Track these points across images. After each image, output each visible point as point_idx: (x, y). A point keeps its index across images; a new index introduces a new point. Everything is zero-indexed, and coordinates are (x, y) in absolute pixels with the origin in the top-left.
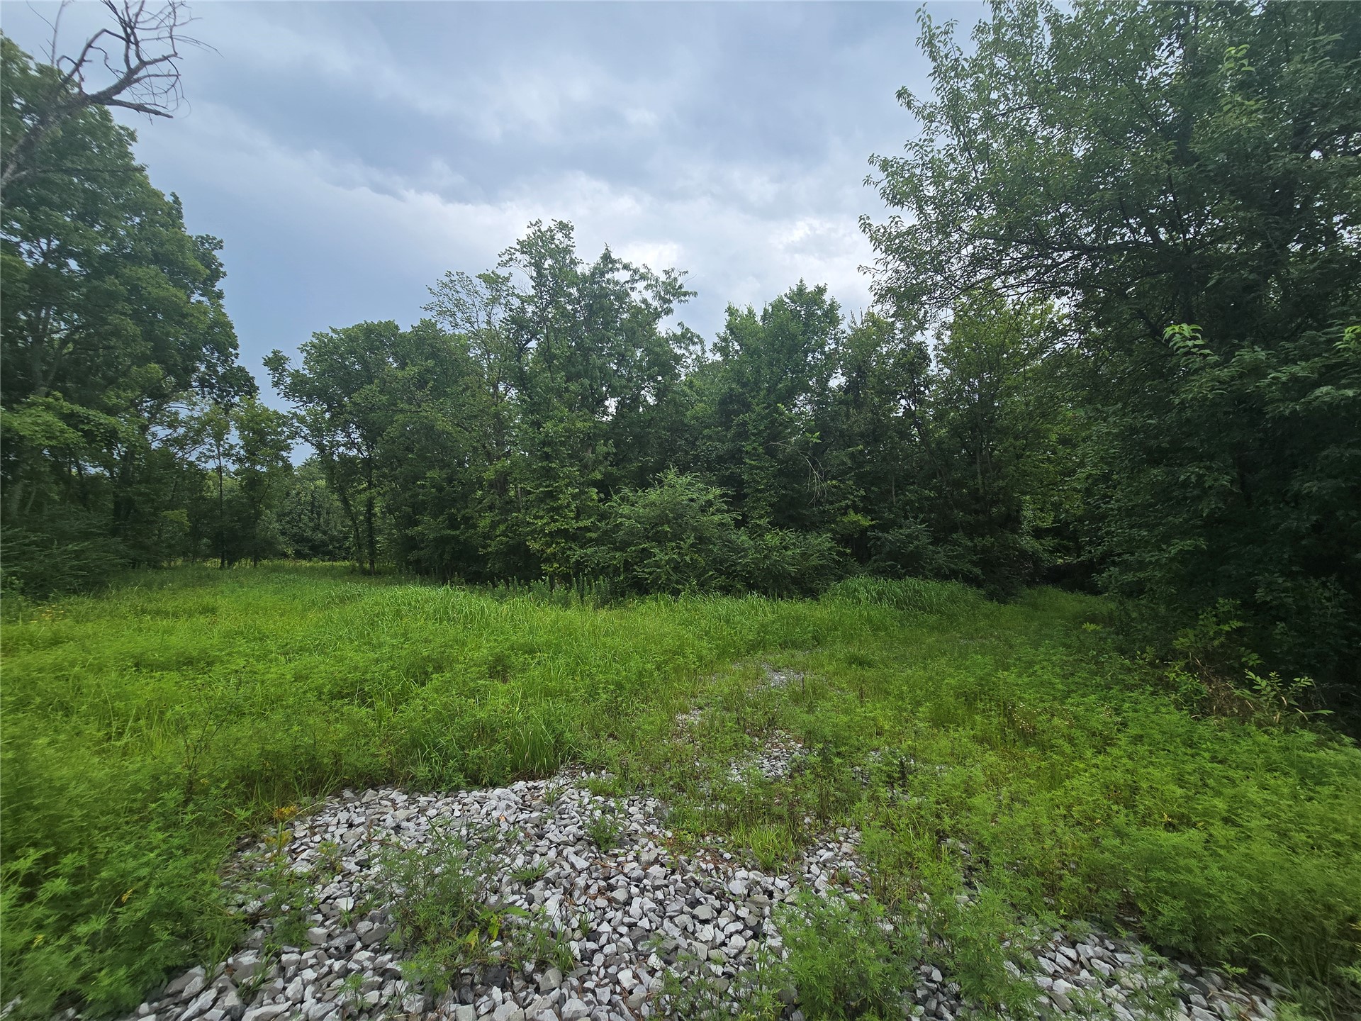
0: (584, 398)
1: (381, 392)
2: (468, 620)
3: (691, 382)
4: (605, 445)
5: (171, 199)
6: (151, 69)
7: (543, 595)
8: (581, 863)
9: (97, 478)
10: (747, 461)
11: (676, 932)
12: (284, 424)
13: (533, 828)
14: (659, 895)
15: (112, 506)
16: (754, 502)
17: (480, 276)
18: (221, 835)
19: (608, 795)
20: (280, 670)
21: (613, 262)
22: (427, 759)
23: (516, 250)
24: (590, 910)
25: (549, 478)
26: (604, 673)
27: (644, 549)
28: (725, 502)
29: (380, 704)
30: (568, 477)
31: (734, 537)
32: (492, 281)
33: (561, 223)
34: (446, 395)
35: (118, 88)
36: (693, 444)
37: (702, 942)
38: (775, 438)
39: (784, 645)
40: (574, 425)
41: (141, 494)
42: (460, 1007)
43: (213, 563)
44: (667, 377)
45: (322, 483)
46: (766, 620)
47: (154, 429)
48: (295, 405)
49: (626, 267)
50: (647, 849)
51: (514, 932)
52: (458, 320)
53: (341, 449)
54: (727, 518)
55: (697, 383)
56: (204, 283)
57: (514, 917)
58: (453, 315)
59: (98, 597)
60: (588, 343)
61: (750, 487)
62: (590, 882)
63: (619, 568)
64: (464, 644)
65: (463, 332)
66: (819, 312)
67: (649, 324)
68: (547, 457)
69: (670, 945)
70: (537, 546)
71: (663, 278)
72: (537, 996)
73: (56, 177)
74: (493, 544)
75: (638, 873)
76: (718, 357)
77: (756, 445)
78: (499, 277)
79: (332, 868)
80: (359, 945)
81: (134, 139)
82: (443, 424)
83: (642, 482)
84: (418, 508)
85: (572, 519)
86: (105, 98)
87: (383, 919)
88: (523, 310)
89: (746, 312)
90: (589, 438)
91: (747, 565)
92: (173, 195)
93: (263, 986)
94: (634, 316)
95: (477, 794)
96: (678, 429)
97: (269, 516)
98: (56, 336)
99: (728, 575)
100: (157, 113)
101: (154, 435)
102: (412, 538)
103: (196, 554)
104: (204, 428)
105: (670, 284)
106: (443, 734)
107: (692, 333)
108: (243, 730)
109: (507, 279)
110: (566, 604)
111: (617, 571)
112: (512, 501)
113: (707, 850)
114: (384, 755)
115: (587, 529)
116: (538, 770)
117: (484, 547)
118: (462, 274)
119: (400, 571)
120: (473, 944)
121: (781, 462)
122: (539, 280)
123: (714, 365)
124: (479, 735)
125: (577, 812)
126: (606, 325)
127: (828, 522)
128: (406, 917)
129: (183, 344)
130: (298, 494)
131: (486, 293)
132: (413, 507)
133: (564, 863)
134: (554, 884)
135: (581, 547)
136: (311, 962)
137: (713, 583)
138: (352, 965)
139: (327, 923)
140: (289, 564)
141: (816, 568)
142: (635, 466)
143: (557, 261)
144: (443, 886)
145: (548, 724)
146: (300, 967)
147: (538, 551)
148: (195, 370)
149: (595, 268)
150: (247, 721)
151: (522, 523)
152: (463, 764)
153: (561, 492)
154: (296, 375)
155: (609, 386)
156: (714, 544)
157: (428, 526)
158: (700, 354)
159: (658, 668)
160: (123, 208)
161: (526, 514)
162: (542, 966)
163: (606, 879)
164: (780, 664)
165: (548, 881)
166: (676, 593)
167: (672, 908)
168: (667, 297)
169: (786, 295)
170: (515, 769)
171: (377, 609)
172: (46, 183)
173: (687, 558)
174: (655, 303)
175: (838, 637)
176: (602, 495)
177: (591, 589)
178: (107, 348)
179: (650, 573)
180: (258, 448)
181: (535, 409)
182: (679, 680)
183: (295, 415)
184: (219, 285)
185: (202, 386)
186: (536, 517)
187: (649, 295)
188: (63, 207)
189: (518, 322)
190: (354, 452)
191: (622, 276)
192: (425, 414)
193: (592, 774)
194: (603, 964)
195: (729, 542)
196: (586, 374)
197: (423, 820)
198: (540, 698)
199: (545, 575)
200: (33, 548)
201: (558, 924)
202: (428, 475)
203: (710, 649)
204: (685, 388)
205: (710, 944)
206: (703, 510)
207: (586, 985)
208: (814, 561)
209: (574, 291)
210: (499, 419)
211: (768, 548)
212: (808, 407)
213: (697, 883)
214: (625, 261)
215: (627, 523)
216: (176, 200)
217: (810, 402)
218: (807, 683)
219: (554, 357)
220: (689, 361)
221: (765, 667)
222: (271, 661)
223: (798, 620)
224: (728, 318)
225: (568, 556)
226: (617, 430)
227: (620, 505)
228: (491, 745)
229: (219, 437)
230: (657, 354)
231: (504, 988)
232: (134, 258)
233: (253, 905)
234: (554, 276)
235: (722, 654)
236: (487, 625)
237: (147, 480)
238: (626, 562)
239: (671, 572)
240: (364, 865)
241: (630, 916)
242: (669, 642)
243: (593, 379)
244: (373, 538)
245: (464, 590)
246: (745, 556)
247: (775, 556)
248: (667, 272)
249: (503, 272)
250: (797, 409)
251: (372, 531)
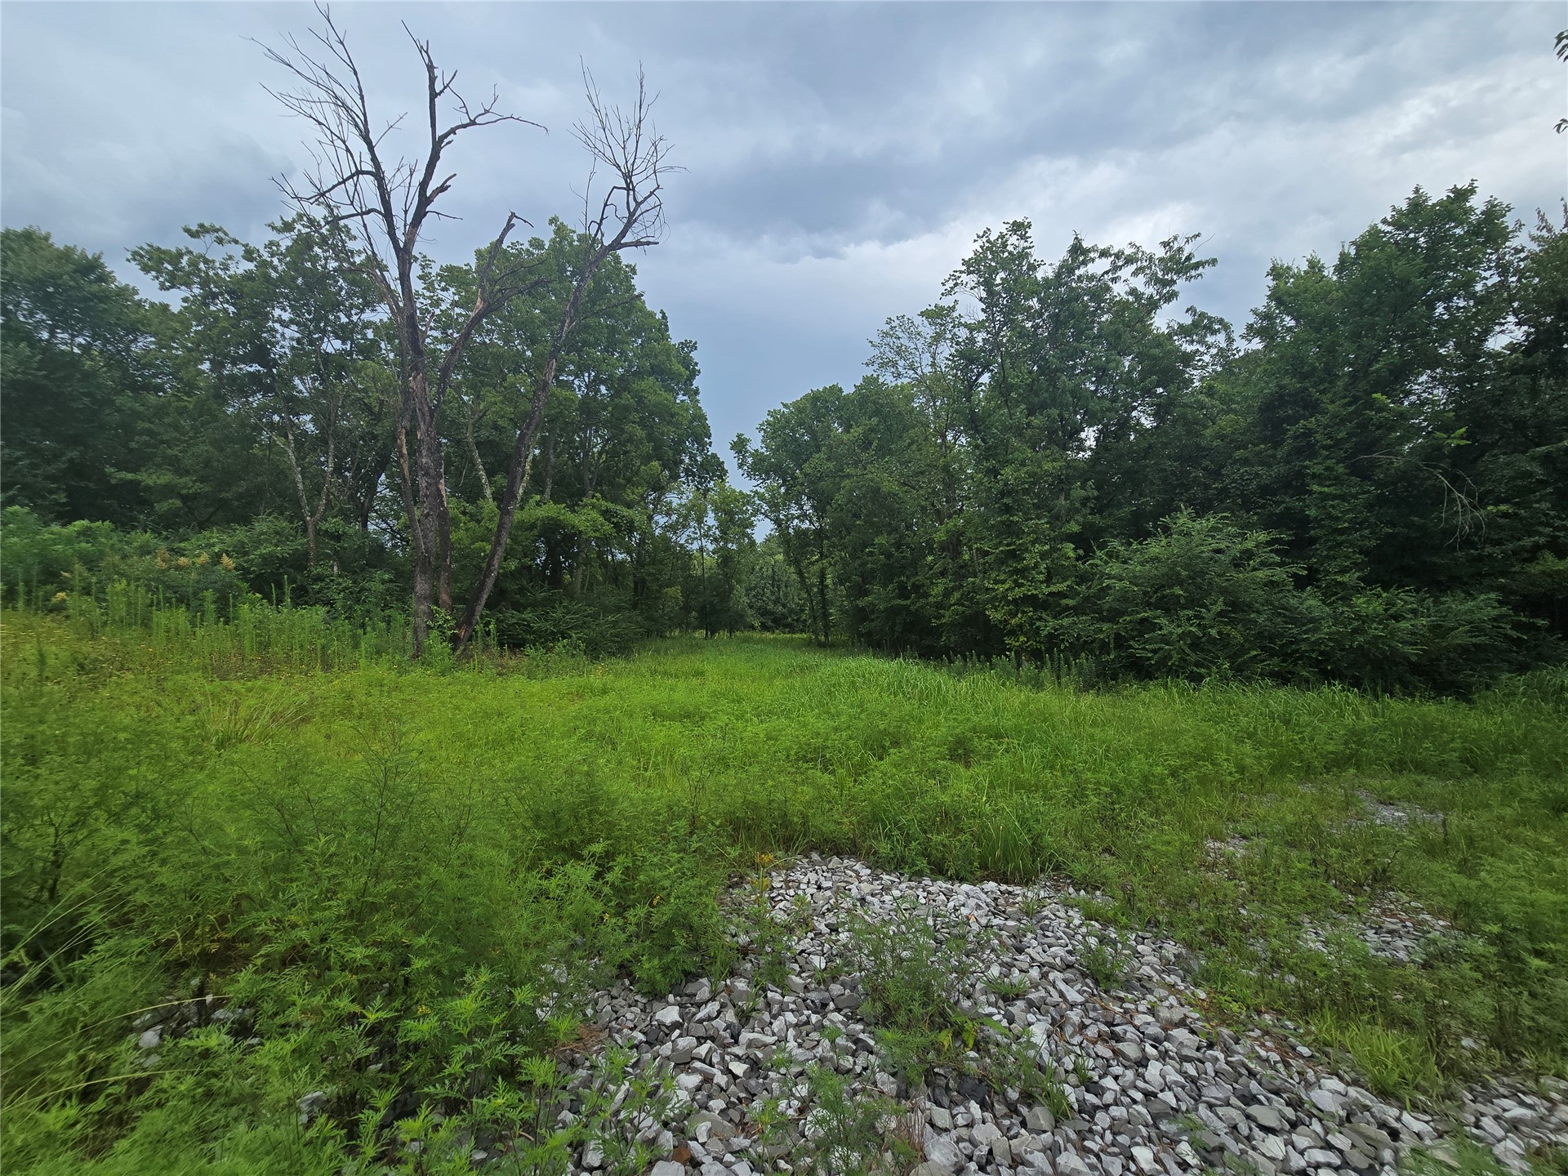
0: (1052, 432)
1: (828, 459)
2: (924, 696)
3: (1210, 388)
4: (1083, 487)
5: (659, 316)
6: (643, 207)
7: (1009, 674)
8: (1073, 995)
9: (623, 562)
10: (1315, 488)
11: (1222, 1127)
12: (748, 503)
13: (1009, 937)
14: (1191, 1069)
15: (632, 585)
16: (1330, 548)
17: (922, 314)
18: (717, 869)
19: (1107, 923)
20: (755, 729)
21: (1086, 252)
22: (889, 836)
23: (961, 272)
24: (1088, 1055)
25: (1010, 534)
26: (1095, 771)
27: (1143, 620)
28: (1276, 552)
29: (841, 771)
30: (1034, 532)
31: (1294, 602)
32: (936, 315)
33: (1015, 223)
34: (890, 452)
35: (623, 234)
36: (1217, 475)
37: (1264, 1155)
38: (1370, 447)
39: (1399, 767)
40: (1040, 467)
41: (650, 574)
42: (935, 1107)
43: (700, 634)
44: (1172, 387)
45: (780, 557)
46: (1360, 725)
47: (657, 518)
48: (756, 483)
49: (1104, 254)
50: (1166, 1003)
51: (993, 1049)
52: (900, 369)
53: (796, 522)
54: (1280, 574)
55: (1220, 387)
56: (685, 384)
57: (991, 1031)
58: (895, 365)
59: (627, 659)
60: (1055, 363)
61: (1321, 527)
62: (1087, 1022)
63: (1108, 643)
64: (921, 721)
65: (906, 381)
66: (1459, 231)
67: (1141, 320)
68: (1008, 509)
69: (1214, 1142)
70: (999, 616)
71: (1160, 253)
72: (1023, 1131)
73: (591, 321)
74: (947, 614)
75: (1154, 1030)
76: (1257, 344)
77: (1329, 463)
78: (943, 308)
79: (805, 923)
80: (832, 1006)
81: (635, 273)
82: (889, 485)
83: (1137, 531)
84: (867, 577)
85: (1042, 582)
86: (617, 244)
87: (854, 988)
88: (972, 340)
89: (1304, 267)
90: (1061, 481)
91: (1317, 643)
92: (662, 312)
93: (754, 1014)
94: (1118, 315)
95: (942, 884)
96: (1192, 456)
97: (739, 590)
98: (595, 450)
99: (1285, 656)
100: (648, 243)
101: (657, 523)
102: (863, 609)
103: (688, 625)
104: (689, 514)
105: (1171, 258)
106: (903, 813)
107: (1209, 318)
108: (729, 778)
109: (953, 309)
110: (1038, 685)
111: (1104, 647)
112: (966, 565)
113: (1266, 1033)
114: (845, 825)
115: (1061, 595)
116: (1012, 874)
117: (938, 618)
118: (903, 317)
119: (853, 643)
120: (946, 1045)
121: (1380, 484)
122: (990, 302)
123: (1249, 357)
124: (942, 822)
125: (1064, 933)
126: (1077, 337)
127: (1488, 575)
128: (876, 993)
129: (673, 440)
130: (761, 569)
131: (928, 331)
132: (862, 576)
133: (1051, 989)
134: (1038, 1009)
135: (1055, 617)
136: (792, 1006)
137: (1259, 668)
138: (826, 1023)
139: (803, 975)
140: (756, 635)
141: (1464, 649)
142: (1125, 511)
143: (1011, 272)
144: (911, 972)
145: (1023, 821)
146: (783, 1009)
147: (1000, 621)
148: (682, 461)
149: (1061, 267)
150: (732, 772)
151: (980, 589)
152: (926, 849)
153: (1027, 550)
154: (756, 454)
155: (1085, 413)
156: (1258, 612)
157: (879, 596)
158: (1223, 345)
159: (1174, 773)
160: (630, 334)
161: (984, 578)
162: (1028, 1098)
163: (1110, 1024)
164: (1393, 793)
165: (1031, 1004)
166: (1197, 679)
167: (1212, 1093)
168: (1168, 277)
169: (1384, 221)
170: (984, 866)
171: (834, 680)
172: (586, 327)
173: (1213, 632)
174: (1150, 291)
175: (1521, 764)
176: (1081, 552)
177: (1069, 669)
178: (625, 453)
179: (1155, 651)
180: (729, 528)
181: (991, 454)
182: (1207, 795)
183: (756, 492)
184: (696, 383)
185: (687, 475)
186: (996, 582)
187: (1139, 283)
188: (594, 346)
189: (968, 357)
190: (806, 525)
191: (1099, 266)
192: (870, 476)
193: (1082, 892)
194: (1110, 1128)
195: (1286, 609)
196: (1054, 402)
197: (887, 898)
198: (1011, 791)
199: (1010, 650)
200: (589, 619)
201: (1046, 1057)
202: (876, 541)
203: (1258, 758)
204: (1201, 397)
205: (1280, 1165)
206: (1237, 564)
207: (1086, 1143)
208: (1461, 637)
209: (1034, 303)
210: (948, 472)
211: (1359, 617)
212: (1439, 391)
213: (1252, 1074)
214: (1101, 247)
215: (1118, 585)
216: (664, 317)
217: (1442, 382)
218: (1453, 830)
219: (1011, 387)
220: (1207, 358)
221: (1361, 794)
222: (747, 721)
223: (1427, 729)
224: (1272, 284)
225: (1038, 628)
226: (1098, 468)
227: (1106, 563)
228: (955, 834)
229: (700, 521)
230: (1155, 358)
231: (984, 1106)
232: (639, 374)
233: (743, 939)
234: (1006, 290)
235: (1279, 767)
236: (946, 703)
237: (653, 562)
238: (1118, 636)
239: (1188, 651)
240: (834, 929)
241: (1145, 1082)
242: (1188, 742)
243: (1063, 406)
244: (826, 610)
245: (917, 664)
246: (1316, 630)
247: (1376, 630)
248: (1165, 244)
249: (947, 302)
250: (1413, 398)
251: (825, 603)
